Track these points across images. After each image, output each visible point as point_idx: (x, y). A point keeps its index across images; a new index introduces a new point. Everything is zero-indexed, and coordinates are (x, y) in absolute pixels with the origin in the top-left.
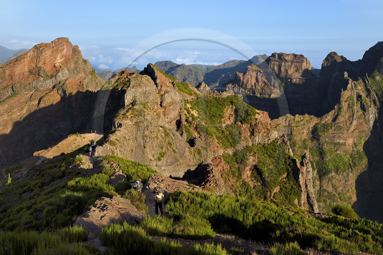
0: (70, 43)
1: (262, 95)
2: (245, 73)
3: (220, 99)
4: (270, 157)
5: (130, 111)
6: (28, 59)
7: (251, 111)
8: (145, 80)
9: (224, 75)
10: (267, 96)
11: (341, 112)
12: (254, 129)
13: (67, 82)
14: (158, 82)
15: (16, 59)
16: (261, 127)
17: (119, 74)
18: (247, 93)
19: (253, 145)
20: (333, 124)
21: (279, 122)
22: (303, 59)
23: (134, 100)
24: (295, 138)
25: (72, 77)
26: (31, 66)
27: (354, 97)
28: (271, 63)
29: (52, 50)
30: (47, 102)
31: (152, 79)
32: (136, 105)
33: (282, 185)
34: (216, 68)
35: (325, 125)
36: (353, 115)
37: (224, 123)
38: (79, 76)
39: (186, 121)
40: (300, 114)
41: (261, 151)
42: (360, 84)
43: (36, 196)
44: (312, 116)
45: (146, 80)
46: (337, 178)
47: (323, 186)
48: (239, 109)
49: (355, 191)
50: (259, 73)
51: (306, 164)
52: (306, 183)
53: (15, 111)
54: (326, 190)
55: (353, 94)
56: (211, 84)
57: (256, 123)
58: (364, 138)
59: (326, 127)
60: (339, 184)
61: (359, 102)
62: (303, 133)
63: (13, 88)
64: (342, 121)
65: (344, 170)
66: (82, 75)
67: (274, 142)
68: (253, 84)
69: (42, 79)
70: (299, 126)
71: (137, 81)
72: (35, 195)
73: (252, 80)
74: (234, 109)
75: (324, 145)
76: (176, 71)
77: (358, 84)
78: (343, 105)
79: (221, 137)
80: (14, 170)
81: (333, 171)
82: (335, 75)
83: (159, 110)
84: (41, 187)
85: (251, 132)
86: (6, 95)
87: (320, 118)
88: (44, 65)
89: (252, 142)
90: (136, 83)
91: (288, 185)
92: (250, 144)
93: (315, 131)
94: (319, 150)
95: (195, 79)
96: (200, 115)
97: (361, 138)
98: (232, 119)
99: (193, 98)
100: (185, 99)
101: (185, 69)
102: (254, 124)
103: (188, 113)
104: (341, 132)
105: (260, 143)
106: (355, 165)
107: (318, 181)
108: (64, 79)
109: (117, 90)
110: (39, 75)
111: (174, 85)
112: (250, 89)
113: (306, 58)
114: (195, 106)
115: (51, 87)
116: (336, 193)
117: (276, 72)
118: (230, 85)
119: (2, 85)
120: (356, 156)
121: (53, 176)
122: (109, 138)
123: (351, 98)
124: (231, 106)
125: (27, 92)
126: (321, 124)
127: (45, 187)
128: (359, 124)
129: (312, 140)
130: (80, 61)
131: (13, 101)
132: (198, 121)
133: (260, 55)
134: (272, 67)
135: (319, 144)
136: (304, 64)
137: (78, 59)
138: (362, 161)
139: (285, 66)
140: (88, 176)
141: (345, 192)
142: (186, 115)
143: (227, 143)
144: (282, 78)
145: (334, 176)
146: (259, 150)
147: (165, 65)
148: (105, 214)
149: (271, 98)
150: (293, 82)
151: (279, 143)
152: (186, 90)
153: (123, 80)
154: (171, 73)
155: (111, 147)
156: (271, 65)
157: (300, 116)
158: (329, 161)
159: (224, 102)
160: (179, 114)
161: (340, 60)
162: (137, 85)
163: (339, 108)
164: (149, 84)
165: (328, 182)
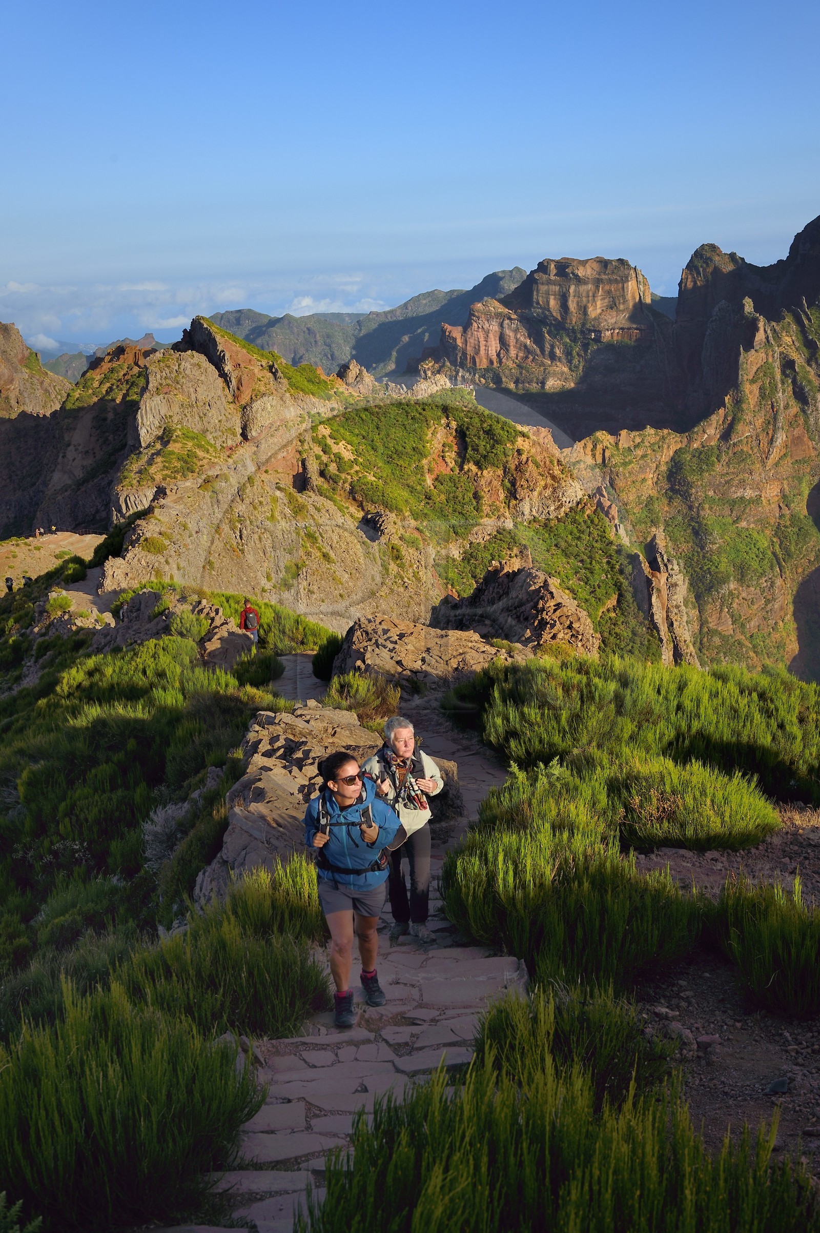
1: (520, 386)
2: (466, 327)
3: (413, 403)
4: (567, 556)
5: (159, 459)
7: (503, 429)
8: (189, 367)
9: (410, 338)
10: (535, 385)
11: (743, 411)
12: (515, 479)
14: (228, 368)
16: (535, 474)
17: (110, 357)
18: (478, 382)
19: (515, 525)
20: (724, 448)
21: (575, 455)
22: (626, 272)
23: (165, 429)
24: (624, 496)
27: (774, 368)
28: (538, 291)
31: (211, 361)
32: (175, 441)
33: (606, 629)
34: (383, 319)
35: (701, 453)
36: (775, 419)
37: (430, 470)
39: (322, 474)
40: (632, 428)
41: (541, 542)
42: (786, 329)
44: (666, 431)
45: (194, 365)
46: (744, 595)
47: (707, 622)
48: (468, 428)
49: (793, 625)
50: (507, 321)
51: (666, 565)
52: (668, 616)
54: (716, 631)
55: (770, 360)
56: (374, 365)
57: (521, 463)
58: (808, 477)
59: (704, 457)
60: (751, 611)
61: (790, 381)
62: (644, 480)
64: (747, 437)
65: (761, 570)
67: (576, 512)
68: (493, 353)
70: (631, 462)
71: (168, 371)
73: (489, 343)
74: (455, 427)
75: (703, 509)
76: (270, 336)
77: (783, 328)
78: (747, 391)
79: (426, 511)
81: (732, 578)
82: (716, 309)
83: (242, 450)
85: (508, 489)
87: (687, 434)
89: (514, 517)
90: (166, 378)
91: (622, 627)
92: (509, 524)
93: (676, 473)
94: (691, 525)
95: (326, 355)
96: (359, 454)
97: (800, 480)
98: (451, 456)
99: (334, 406)
100: (312, 413)
101: (296, 330)
102: (513, 467)
103: (325, 452)
104: (747, 466)
105: (535, 520)
106: (789, 555)
107: (694, 607)
109: (112, 404)
111: (274, 374)
112: (487, 370)
113: (635, 269)
114: (342, 431)
116: (743, 637)
117: (554, 314)
118: (429, 365)
120: (789, 530)
122: (139, 531)
123: (765, 369)
124: (444, 421)
126: (692, 449)
128: (792, 442)
129: (670, 499)
132: (357, 472)
133: (503, 272)
134: (543, 302)
135: (691, 508)
136: (631, 285)
138: (806, 543)
139: (578, 295)
140: (125, 649)
141: (766, 631)
142: (318, 457)
143: (443, 527)
144: (574, 331)
145: (736, 592)
146: (536, 539)
147: (238, 322)
148: (311, 779)
149: (547, 391)
150: (604, 340)
151: (588, 512)
152: (311, 387)
153: (125, 372)
154: (259, 341)
155: (151, 557)
156: (539, 297)
157: (634, 433)
158: (719, 551)
159: (424, 410)
160: (298, 456)
161: (729, 267)
162: (169, 382)
163: (737, 402)
164: (203, 378)
165: (721, 610)
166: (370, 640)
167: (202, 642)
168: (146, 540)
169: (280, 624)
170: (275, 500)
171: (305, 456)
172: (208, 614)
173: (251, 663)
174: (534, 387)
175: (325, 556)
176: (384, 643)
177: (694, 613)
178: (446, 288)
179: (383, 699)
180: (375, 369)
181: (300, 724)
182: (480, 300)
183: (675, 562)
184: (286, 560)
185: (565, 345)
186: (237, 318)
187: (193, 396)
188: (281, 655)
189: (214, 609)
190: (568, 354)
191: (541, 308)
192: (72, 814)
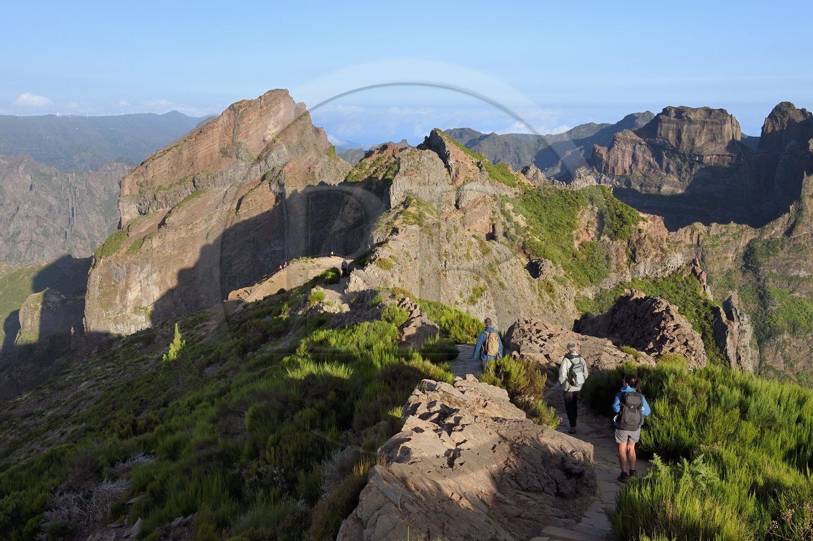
0: (291, 98)
1: (644, 188)
2: (610, 147)
3: (570, 193)
5: (401, 216)
6: (220, 129)
7: (630, 214)
8: (426, 160)
9: (571, 152)
10: (654, 188)
11: (802, 216)
12: (635, 249)
13: (286, 169)
14: (451, 162)
15: (199, 130)
16: (650, 246)
17: (378, 151)
18: (614, 183)
19: (633, 280)
20: (786, 241)
21: (678, 237)
22: (725, 118)
23: (407, 198)
24: (710, 268)
25: (294, 159)
26: (225, 142)
28: (661, 127)
29: (260, 113)
30: (251, 206)
31: (440, 157)
32: (412, 206)
34: (554, 139)
35: (769, 243)
37: (577, 238)
38: (306, 157)
39: (505, 234)
40: (720, 222)
43: (231, 372)
44: (744, 226)
45: (429, 159)
46: (794, 344)
47: (765, 360)
48: (605, 213)
50: (638, 146)
51: (738, 317)
52: (737, 353)
53: (198, 222)
54: (772, 367)
56: (546, 169)
57: (640, 238)
59: (771, 246)
60: (798, 356)
62: (726, 258)
63: (194, 182)
64: (804, 235)
65: (808, 328)
66: (312, 155)
67: (676, 275)
68: (627, 167)
69: (243, 164)
70: (717, 245)
71: (412, 161)
72: (229, 370)
73: (625, 159)
74: (597, 211)
75: (768, 281)
76: (480, 146)
78: (807, 203)
79: (572, 265)
80: (196, 325)
81: (786, 331)
82: (788, 146)
83: (454, 215)
84: (241, 353)
85: (630, 255)
86: (183, 194)
87: (760, 229)
88: (246, 139)
89: (633, 274)
90: (411, 166)
92: (629, 279)
93: (749, 255)
94: (757, 291)
95: (515, 160)
96: (531, 224)
98: (593, 230)
99: (517, 191)
100: (503, 194)
101: (497, 143)
102: (635, 241)
103: (508, 220)
104: (803, 255)
105: (647, 277)
107: (756, 349)
108: (280, 163)
109: (376, 180)
110: (237, 157)
111: (480, 168)
112: (622, 176)
113: (731, 116)
114: (521, 207)
115: (259, 177)
116: (791, 373)
117: (671, 143)
118: (582, 170)
119: (177, 176)
121: (265, 331)
122: (377, 254)
124: (589, 206)
125: (217, 189)
126: (762, 240)
127: (249, 354)
129: (744, 272)
130: (309, 131)
131: (194, 204)
132: (528, 235)
133: (639, 113)
134: (664, 134)
135: (759, 280)
136: (728, 126)
137: (305, 126)
139: (689, 131)
140: (347, 327)
141: (809, 371)
142: (503, 224)
143: (583, 276)
144: (684, 155)
145: (788, 341)
147: (461, 136)
148: (458, 444)
149: (662, 193)
150: (705, 162)
151: (685, 275)
152: (503, 178)
153: (386, 160)
154: (473, 148)
155: (382, 272)
156: (662, 130)
157: (721, 226)
158: (778, 311)
159: (577, 198)
160: (491, 222)
161: (800, 119)
162: (413, 168)
163: (799, 210)
164: (434, 167)
165: (776, 353)
166: (526, 336)
167: (401, 328)
168: (380, 260)
169: (460, 321)
170: (470, 243)
171: (495, 222)
172: (409, 308)
173: (434, 346)
174: (653, 190)
175: (501, 284)
176: (536, 340)
177: (756, 352)
178: (599, 123)
179: (531, 381)
180: (546, 171)
181: (456, 393)
182: (621, 131)
183: (745, 315)
184: (473, 284)
185: (677, 164)
186: (460, 134)
187: (427, 178)
188: (459, 344)
189: (413, 305)
190: (679, 170)
191: (662, 138)
192: (277, 444)
